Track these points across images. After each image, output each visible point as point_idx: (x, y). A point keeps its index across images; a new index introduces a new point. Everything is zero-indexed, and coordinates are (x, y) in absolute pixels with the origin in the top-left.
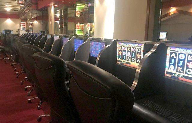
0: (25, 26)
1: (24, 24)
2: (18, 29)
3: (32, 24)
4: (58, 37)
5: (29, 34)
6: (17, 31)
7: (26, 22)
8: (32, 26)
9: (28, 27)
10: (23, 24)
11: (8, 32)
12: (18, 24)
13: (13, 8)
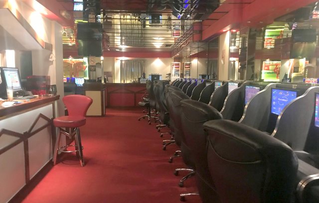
0: (178, 67)
1: (178, 65)
2: (168, 73)
3: (190, 65)
4: (237, 84)
5: (184, 80)
6: (167, 76)
7: (181, 62)
8: (190, 67)
9: (183, 69)
10: (176, 65)
11: (156, 78)
12: (170, 66)
13: (165, 41)
